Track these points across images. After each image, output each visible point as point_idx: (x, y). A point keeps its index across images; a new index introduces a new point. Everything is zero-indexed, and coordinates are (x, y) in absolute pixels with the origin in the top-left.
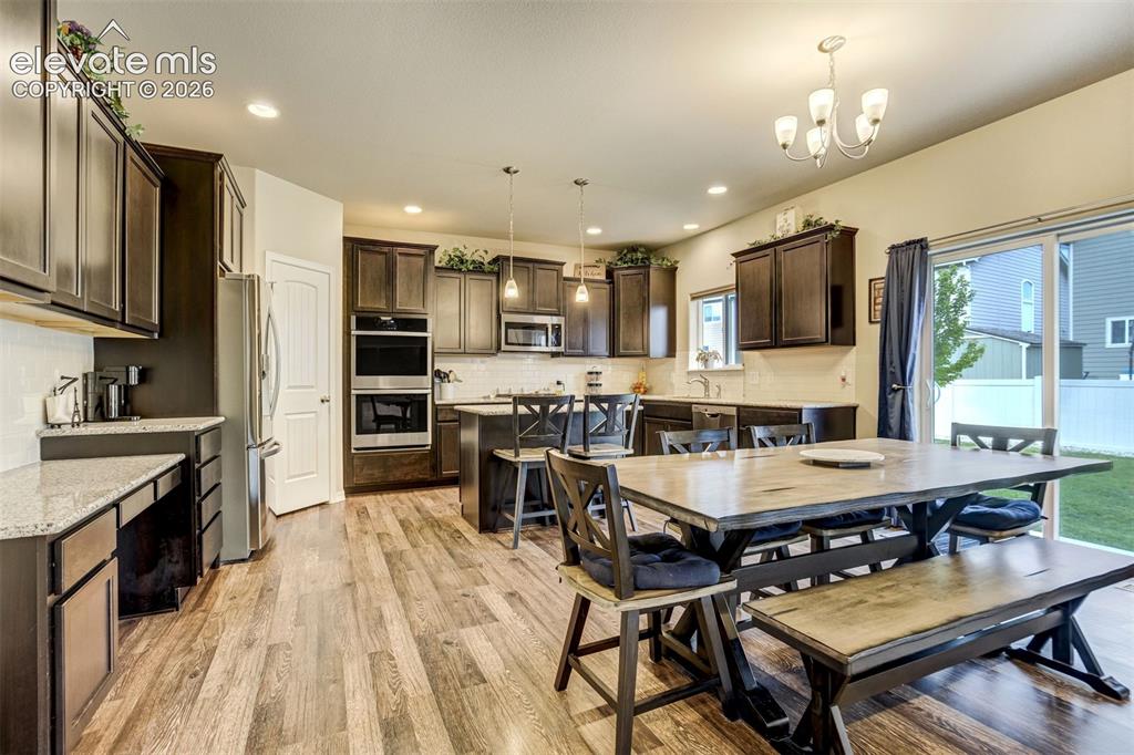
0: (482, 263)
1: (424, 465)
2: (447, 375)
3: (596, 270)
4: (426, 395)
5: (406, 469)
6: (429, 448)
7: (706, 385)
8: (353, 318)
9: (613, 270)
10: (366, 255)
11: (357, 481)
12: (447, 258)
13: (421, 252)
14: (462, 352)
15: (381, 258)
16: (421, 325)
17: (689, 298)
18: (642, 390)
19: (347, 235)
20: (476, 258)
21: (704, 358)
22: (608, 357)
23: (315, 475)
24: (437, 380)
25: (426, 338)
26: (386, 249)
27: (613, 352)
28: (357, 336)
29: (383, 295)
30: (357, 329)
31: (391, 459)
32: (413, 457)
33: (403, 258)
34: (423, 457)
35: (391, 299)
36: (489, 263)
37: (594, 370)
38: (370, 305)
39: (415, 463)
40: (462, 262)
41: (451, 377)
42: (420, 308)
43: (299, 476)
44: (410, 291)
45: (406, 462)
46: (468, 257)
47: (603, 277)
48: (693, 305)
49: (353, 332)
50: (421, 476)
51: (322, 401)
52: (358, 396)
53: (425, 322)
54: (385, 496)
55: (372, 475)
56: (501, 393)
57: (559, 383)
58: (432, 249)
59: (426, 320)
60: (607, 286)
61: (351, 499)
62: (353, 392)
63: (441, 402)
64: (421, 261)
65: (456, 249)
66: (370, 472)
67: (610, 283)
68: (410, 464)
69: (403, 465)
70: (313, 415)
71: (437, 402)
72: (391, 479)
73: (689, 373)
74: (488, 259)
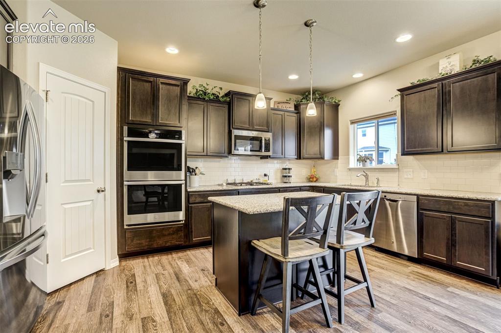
0: (218, 96)
1: (179, 235)
2: (194, 170)
3: (288, 105)
4: (181, 185)
5: (166, 238)
6: (183, 222)
7: (366, 177)
8: (125, 128)
9: (300, 105)
10: (136, 83)
11: (128, 249)
12: (195, 91)
13: (178, 83)
14: (206, 155)
15: (148, 85)
16: (177, 134)
17: (350, 123)
18: (315, 179)
19: (121, 66)
20: (214, 91)
21: (363, 160)
22: (297, 159)
23: (92, 250)
24: (188, 174)
25: (181, 144)
26: (151, 79)
27: (299, 157)
28: (129, 142)
29: (149, 112)
30: (129, 136)
31: (155, 232)
32: (172, 229)
33: (164, 86)
34: (179, 229)
35: (155, 116)
36: (223, 97)
37: (287, 167)
38: (138, 119)
39: (173, 234)
40: (205, 93)
41: (197, 171)
42: (177, 123)
43: (76, 253)
44: (169, 111)
45: (166, 233)
46: (209, 91)
47: (293, 109)
48: (351, 127)
49: (125, 139)
50: (177, 243)
51: (98, 191)
52: (129, 186)
53: (180, 132)
54: (151, 259)
55: (140, 244)
56: (230, 182)
57: (265, 175)
58: (185, 82)
59: (181, 131)
60: (295, 115)
61: (124, 263)
62: (125, 183)
63: (192, 190)
64: (178, 89)
65: (201, 85)
66: (138, 242)
67: (297, 113)
68: (169, 234)
69: (164, 235)
70: (89, 203)
71: (189, 190)
72: (155, 246)
73: (350, 169)
74: (222, 93)
